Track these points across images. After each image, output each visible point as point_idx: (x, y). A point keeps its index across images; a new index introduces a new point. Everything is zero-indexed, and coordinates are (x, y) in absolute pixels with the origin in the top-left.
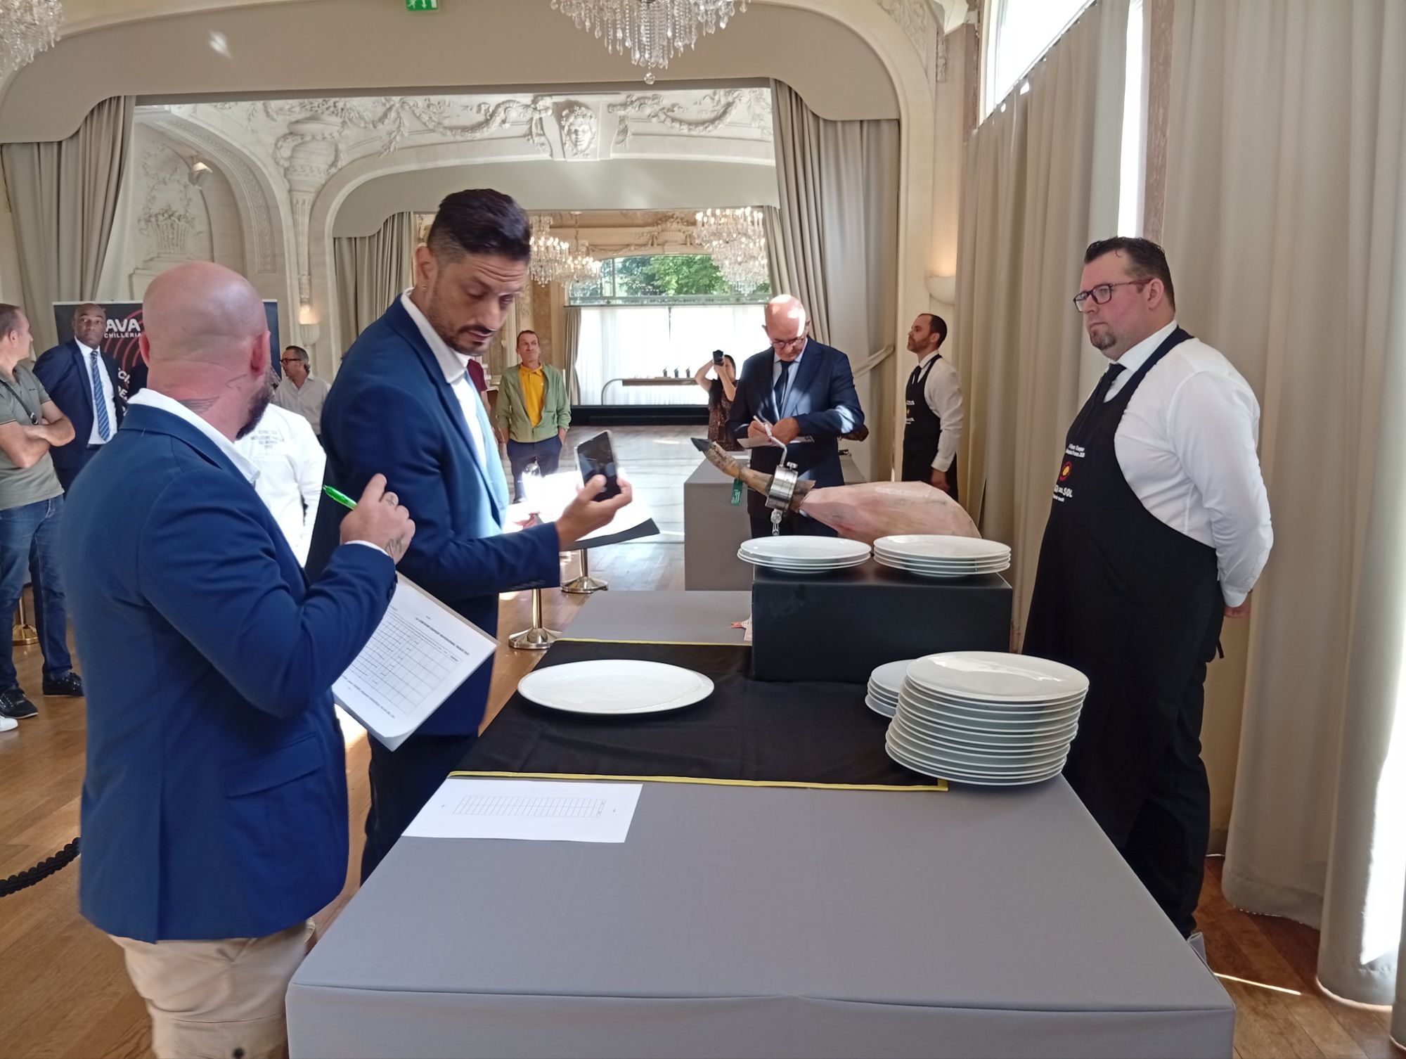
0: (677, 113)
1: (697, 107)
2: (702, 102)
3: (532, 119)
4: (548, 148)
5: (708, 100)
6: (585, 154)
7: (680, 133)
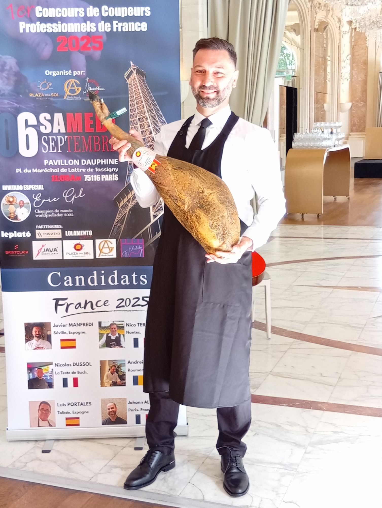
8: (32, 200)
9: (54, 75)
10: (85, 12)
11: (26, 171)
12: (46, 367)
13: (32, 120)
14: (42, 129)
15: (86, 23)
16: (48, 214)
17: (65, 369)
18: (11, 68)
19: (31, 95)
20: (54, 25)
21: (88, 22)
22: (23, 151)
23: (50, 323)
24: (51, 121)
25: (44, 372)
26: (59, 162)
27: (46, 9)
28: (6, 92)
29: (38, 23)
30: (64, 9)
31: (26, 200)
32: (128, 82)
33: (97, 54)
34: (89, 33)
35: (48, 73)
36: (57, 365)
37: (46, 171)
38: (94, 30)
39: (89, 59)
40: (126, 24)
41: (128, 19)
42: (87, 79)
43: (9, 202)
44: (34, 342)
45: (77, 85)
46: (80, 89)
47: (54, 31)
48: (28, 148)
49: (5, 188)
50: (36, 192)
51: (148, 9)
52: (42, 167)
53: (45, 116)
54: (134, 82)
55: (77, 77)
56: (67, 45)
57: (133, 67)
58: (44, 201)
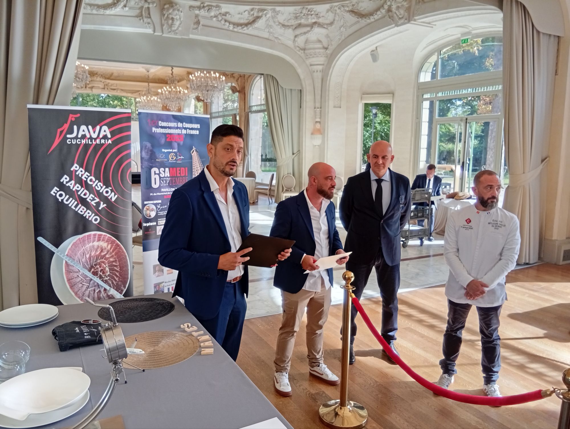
0: (228, 17)
1: (240, 16)
2: (243, 13)
3: (142, 7)
4: (152, 26)
5: (246, 13)
6: (174, 33)
7: (228, 29)
8: (157, 208)
9: (166, 151)
10: (177, 125)
11: (155, 194)
12: (161, 285)
13: (157, 172)
14: (161, 175)
15: (177, 129)
16: (163, 213)
17: (168, 284)
18: (149, 148)
19: (157, 160)
20: (166, 129)
21: (178, 129)
22: (154, 186)
24: (164, 172)
25: (160, 287)
26: (167, 190)
27: (163, 123)
28: (147, 159)
29: (160, 128)
30: (170, 123)
31: (154, 208)
32: (192, 155)
33: (182, 143)
34: (179, 134)
35: (163, 150)
36: (165, 282)
37: (162, 194)
38: (180, 133)
39: (179, 144)
40: (191, 131)
41: (192, 129)
42: (178, 153)
43: (147, 209)
44: (157, 273)
45: (174, 156)
46: (175, 157)
47: (166, 132)
48: (155, 184)
49: (145, 203)
50: (158, 204)
51: (199, 125)
52: (161, 192)
53: (162, 169)
54: (195, 155)
55: (174, 152)
56: (170, 139)
57: (194, 149)
58: (161, 207)
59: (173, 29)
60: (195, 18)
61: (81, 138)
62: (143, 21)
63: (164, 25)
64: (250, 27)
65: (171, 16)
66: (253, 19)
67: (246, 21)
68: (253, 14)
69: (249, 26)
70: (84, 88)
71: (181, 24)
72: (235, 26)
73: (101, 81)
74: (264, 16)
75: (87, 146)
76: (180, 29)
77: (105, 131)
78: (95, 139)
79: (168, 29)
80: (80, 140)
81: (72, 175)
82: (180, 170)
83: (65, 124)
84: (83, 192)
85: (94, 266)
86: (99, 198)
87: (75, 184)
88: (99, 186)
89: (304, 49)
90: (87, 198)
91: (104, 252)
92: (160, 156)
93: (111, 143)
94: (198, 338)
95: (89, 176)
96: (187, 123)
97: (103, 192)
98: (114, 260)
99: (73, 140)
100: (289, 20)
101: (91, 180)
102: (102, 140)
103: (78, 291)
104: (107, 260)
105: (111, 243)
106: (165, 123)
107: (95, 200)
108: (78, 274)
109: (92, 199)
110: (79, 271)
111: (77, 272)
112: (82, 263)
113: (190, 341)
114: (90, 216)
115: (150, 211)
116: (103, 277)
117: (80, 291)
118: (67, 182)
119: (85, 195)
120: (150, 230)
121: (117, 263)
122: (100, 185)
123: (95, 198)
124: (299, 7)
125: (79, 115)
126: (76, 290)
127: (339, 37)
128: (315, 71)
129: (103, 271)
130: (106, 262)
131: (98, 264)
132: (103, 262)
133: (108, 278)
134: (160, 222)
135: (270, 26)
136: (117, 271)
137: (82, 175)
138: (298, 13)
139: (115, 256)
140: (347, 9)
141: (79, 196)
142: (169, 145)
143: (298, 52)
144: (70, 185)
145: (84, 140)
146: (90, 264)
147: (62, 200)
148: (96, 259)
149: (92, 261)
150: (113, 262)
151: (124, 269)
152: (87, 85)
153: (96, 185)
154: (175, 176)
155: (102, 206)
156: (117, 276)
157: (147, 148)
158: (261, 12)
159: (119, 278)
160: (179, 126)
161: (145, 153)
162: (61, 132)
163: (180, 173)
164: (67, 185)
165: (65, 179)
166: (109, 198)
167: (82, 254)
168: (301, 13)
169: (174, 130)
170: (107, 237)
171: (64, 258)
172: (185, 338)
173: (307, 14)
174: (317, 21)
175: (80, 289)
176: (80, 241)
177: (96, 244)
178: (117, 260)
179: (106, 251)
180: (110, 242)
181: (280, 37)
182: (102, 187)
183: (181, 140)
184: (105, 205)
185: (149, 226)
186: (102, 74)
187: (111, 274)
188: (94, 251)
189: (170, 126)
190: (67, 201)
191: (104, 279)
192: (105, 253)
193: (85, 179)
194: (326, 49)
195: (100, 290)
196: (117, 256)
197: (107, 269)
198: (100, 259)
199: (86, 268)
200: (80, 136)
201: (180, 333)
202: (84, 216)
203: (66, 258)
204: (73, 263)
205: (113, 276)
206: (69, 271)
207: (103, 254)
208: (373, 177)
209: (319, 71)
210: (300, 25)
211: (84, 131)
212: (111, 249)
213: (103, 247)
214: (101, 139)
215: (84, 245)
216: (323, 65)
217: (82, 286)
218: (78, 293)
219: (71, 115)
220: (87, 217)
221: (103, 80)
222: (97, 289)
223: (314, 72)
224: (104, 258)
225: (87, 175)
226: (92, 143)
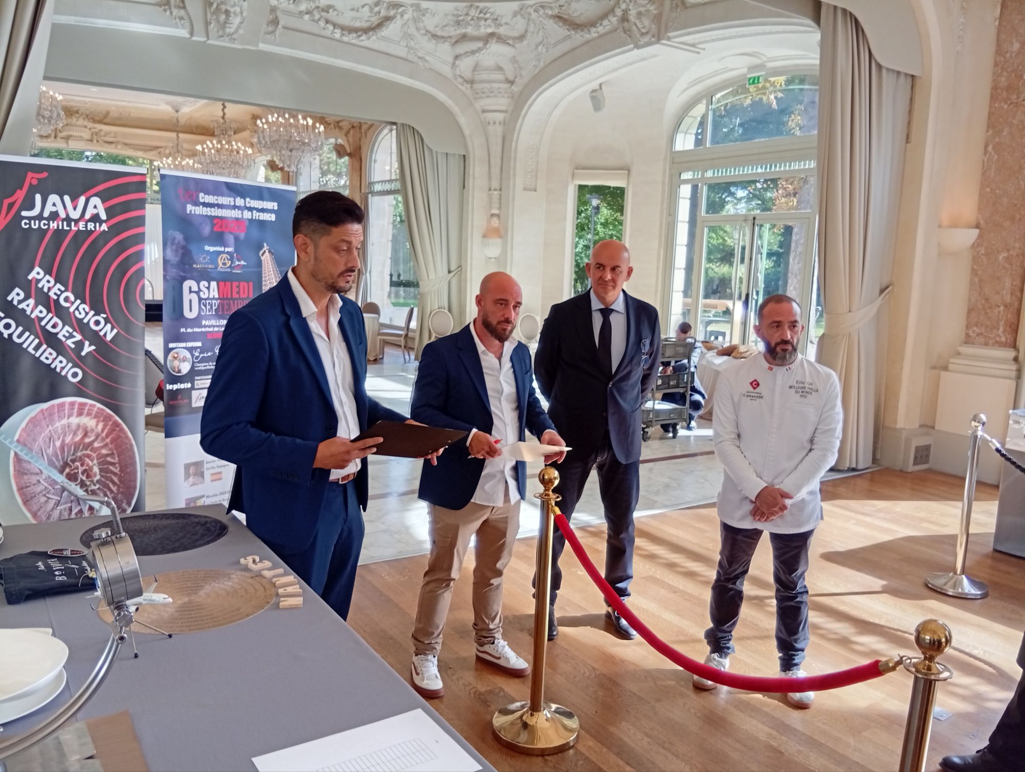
0: (332, 15)
1: (353, 14)
2: (361, 10)
4: (187, 24)
5: (366, 9)
6: (231, 39)
7: (331, 36)
8: (193, 355)
9: (211, 250)
10: (235, 201)
11: (189, 330)
12: (199, 501)
13: (195, 288)
14: (202, 295)
15: (234, 209)
16: (204, 366)
17: (213, 499)
18: (179, 242)
19: (195, 266)
20: (213, 209)
21: (237, 210)
22: (187, 314)
23: (203, 461)
24: (208, 288)
26: (213, 322)
27: (207, 196)
28: (175, 263)
29: (201, 206)
30: (220, 197)
31: (188, 355)
32: (262, 258)
34: (237, 219)
35: (207, 248)
36: (207, 497)
37: (203, 330)
38: (240, 216)
39: (236, 239)
40: (261, 214)
41: (263, 210)
42: (235, 255)
43: (174, 357)
44: (191, 479)
45: (228, 260)
46: (230, 262)
47: (213, 215)
48: (191, 310)
49: (171, 345)
50: (196, 348)
51: (276, 204)
52: (201, 326)
53: (204, 284)
54: (267, 259)
55: (228, 253)
56: (221, 227)
57: (266, 247)
58: (202, 355)
59: (228, 30)
60: (271, 14)
61: (48, 219)
62: (171, 13)
63: (210, 23)
64: (373, 35)
65: (223, 7)
66: (379, 21)
67: (365, 25)
68: (380, 12)
69: (371, 33)
70: (52, 138)
71: (242, 22)
72: (344, 32)
73: (86, 127)
74: (399, 16)
75: (59, 234)
76: (241, 31)
77: (95, 207)
78: (77, 222)
79: (218, 31)
80: (46, 222)
81: (30, 289)
82: (238, 287)
83: (18, 190)
84: (50, 321)
85: (70, 463)
86: (82, 334)
87: (36, 306)
88: (82, 311)
89: (472, 82)
90: (57, 334)
91: (89, 437)
92: (201, 259)
93: (107, 230)
94: (274, 580)
95: (62, 292)
96: (254, 199)
97: (89, 322)
98: (110, 452)
99: (33, 222)
100: (445, 26)
101: (67, 299)
102: (89, 224)
103: (39, 510)
104: (95, 453)
105: (103, 421)
106: (211, 197)
107: (74, 337)
108: (38, 478)
109: (67, 335)
110: (41, 472)
111: (37, 474)
112: (48, 458)
113: (258, 586)
114: (63, 368)
115: (180, 362)
116: (86, 485)
117: (42, 509)
118: (20, 302)
119: (54, 326)
120: (179, 397)
121: (114, 459)
122: (84, 309)
123: (75, 333)
124: (464, 4)
125: (45, 175)
126: (35, 508)
127: (534, 63)
128: (492, 123)
129: (88, 473)
130: (94, 455)
131: (78, 459)
132: (88, 456)
133: (98, 486)
134: (199, 382)
135: (410, 35)
136: (115, 474)
137: (49, 289)
138: (461, 16)
139: (110, 446)
140: (550, 13)
141: (43, 329)
142: (218, 238)
143: (460, 87)
144: (26, 308)
145: (55, 222)
146: (63, 458)
147: (10, 335)
148: (74, 449)
149: (66, 454)
150: (107, 455)
151: (128, 470)
152: (58, 133)
153: (77, 309)
154: (229, 296)
155: (88, 348)
156: (114, 483)
157: (176, 242)
158: (393, 8)
159: (119, 487)
160: (237, 204)
161: (172, 251)
162: (11, 206)
163: (238, 293)
164: (20, 307)
165: (16, 295)
166: (102, 333)
167: (48, 440)
168: (467, 14)
169: (229, 211)
170: (95, 409)
171: (11, 446)
172: (250, 581)
173: (478, 18)
174: (496, 31)
175: (41, 507)
176: (44, 415)
177: (74, 420)
178: (115, 452)
179: (94, 434)
180: (102, 419)
181: (427, 58)
182: (87, 314)
183: (242, 231)
184: (93, 347)
185: (177, 390)
186: (88, 112)
187: (103, 480)
188: (71, 436)
189: (220, 203)
190: (19, 336)
191: (89, 489)
192: (92, 438)
193: (55, 297)
194: (512, 83)
195: (81, 509)
196: (115, 446)
197: (96, 469)
198: (82, 451)
199: (55, 467)
200: (46, 214)
201: (239, 573)
202: (53, 366)
203: (16, 447)
204: (30, 455)
205: (108, 482)
206: (21, 472)
207: (87, 440)
208: (596, 304)
209: (497, 123)
210: (464, 38)
211: (54, 205)
212: (103, 431)
213: (87, 427)
214: (87, 221)
215: (52, 422)
216: (506, 112)
217: (47, 501)
218: (39, 514)
219: (30, 175)
220: (58, 370)
221: (90, 125)
222: (75, 508)
223: (489, 123)
224: (89, 449)
225: (59, 289)
226: (71, 229)
